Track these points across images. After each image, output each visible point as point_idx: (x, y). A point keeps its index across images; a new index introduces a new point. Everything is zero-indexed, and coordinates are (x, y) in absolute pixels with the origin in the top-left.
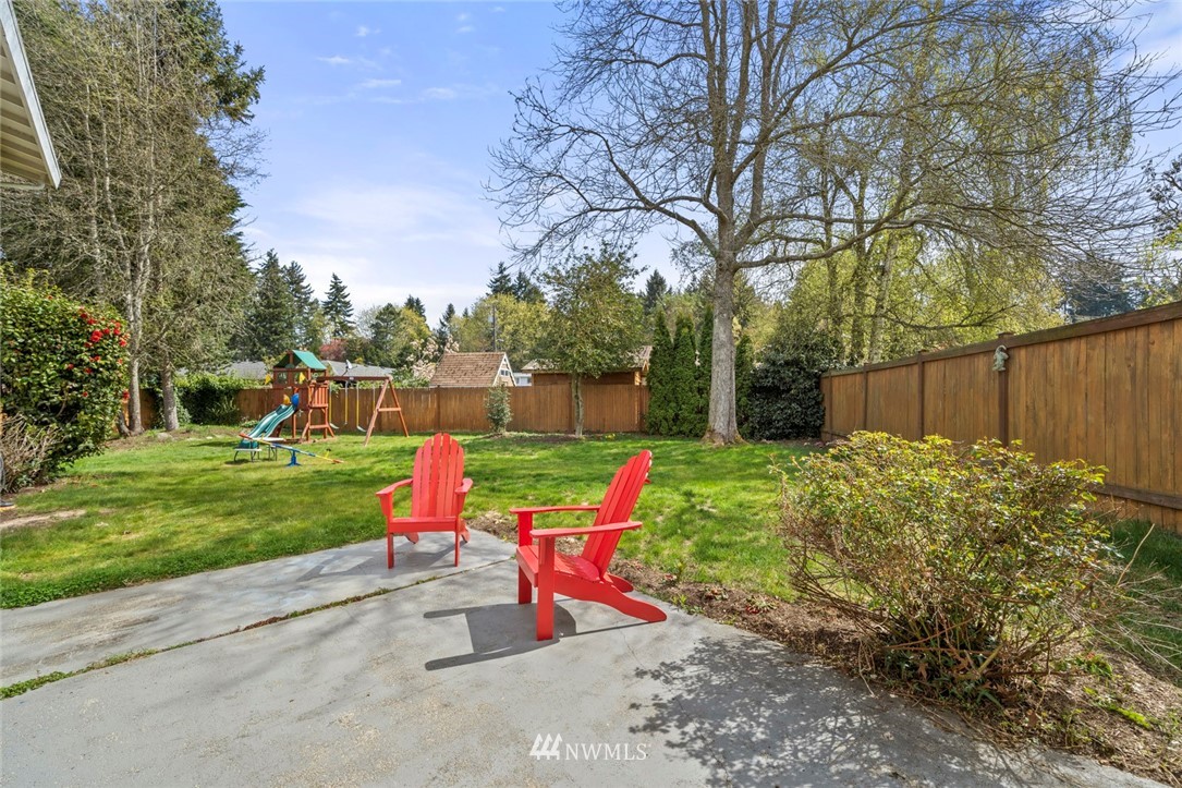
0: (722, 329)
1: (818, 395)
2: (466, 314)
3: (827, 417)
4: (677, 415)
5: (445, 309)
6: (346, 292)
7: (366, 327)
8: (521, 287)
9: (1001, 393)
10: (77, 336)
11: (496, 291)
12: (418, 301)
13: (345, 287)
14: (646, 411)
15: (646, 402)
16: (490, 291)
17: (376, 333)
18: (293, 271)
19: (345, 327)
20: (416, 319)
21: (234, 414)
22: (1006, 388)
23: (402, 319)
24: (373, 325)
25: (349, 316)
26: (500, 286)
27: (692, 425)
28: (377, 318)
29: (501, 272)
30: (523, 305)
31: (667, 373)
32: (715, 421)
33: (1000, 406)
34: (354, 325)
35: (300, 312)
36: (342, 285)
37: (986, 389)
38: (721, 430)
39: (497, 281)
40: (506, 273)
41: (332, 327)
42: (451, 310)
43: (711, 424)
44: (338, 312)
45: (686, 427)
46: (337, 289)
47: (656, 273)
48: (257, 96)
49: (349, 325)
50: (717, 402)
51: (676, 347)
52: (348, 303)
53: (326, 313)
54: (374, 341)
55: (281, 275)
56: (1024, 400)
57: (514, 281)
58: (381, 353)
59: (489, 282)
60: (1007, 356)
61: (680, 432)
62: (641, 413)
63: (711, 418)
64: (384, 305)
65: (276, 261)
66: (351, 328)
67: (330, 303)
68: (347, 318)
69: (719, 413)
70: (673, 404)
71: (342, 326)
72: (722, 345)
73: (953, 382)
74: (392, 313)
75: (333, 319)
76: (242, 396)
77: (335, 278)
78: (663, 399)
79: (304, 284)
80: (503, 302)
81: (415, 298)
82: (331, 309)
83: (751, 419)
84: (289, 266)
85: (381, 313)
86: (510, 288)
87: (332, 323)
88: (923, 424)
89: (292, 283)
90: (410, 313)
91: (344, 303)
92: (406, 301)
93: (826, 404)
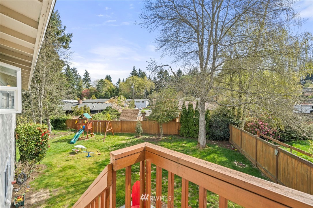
0: (202, 117)
1: (228, 130)
2: (123, 81)
3: (231, 136)
4: (188, 132)
5: (118, 80)
6: (89, 75)
7: (95, 85)
8: (140, 73)
9: (276, 161)
10: (39, 135)
11: (132, 75)
12: (109, 76)
13: (89, 74)
14: (180, 129)
15: (180, 127)
16: (131, 75)
17: (98, 87)
18: (74, 69)
19: (89, 86)
20: (109, 82)
21: (65, 126)
22: (278, 160)
23: (106, 83)
24: (97, 85)
25: (90, 82)
26: (134, 73)
27: (193, 136)
28: (98, 83)
29: (134, 69)
30: (140, 79)
31: (186, 120)
32: (200, 141)
33: (276, 164)
34: (91, 85)
35: (76, 82)
36: (88, 73)
37: (273, 157)
38: (201, 144)
39: (133, 72)
40: (135, 69)
41: (85, 85)
42: (119, 80)
43: (199, 142)
44: (87, 81)
45: (191, 135)
46: (87, 74)
47: (179, 69)
48: (71, 41)
49: (90, 85)
50: (201, 136)
51: (188, 112)
52: (90, 78)
53: (84, 81)
54: (98, 89)
55: (70, 71)
56: (282, 166)
57: (138, 72)
58: (99, 93)
59: (130, 72)
60: (278, 152)
61: (189, 136)
62: (178, 130)
63: (199, 140)
64: (101, 79)
65: (69, 67)
66: (91, 86)
67: (85, 78)
68: (90, 83)
69: (201, 139)
70: (187, 129)
71: (88, 85)
72: (202, 121)
73: (265, 149)
74: (102, 82)
75: (85, 83)
76: (67, 121)
77: (86, 71)
78: (184, 127)
79: (77, 73)
80: (135, 78)
81: (109, 75)
82: (85, 80)
83: (209, 134)
84: (73, 68)
85: (99, 82)
86: (137, 74)
87: (85, 84)
88: (257, 155)
89: (74, 73)
90: (107, 81)
91: (88, 78)
92: (106, 76)
93: (230, 132)
